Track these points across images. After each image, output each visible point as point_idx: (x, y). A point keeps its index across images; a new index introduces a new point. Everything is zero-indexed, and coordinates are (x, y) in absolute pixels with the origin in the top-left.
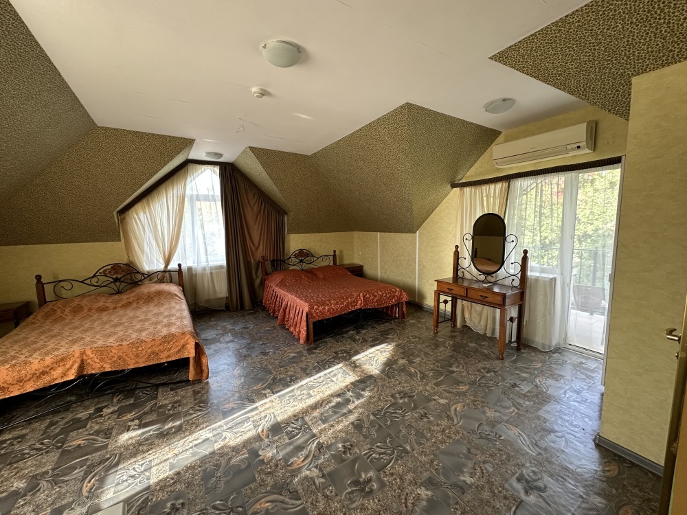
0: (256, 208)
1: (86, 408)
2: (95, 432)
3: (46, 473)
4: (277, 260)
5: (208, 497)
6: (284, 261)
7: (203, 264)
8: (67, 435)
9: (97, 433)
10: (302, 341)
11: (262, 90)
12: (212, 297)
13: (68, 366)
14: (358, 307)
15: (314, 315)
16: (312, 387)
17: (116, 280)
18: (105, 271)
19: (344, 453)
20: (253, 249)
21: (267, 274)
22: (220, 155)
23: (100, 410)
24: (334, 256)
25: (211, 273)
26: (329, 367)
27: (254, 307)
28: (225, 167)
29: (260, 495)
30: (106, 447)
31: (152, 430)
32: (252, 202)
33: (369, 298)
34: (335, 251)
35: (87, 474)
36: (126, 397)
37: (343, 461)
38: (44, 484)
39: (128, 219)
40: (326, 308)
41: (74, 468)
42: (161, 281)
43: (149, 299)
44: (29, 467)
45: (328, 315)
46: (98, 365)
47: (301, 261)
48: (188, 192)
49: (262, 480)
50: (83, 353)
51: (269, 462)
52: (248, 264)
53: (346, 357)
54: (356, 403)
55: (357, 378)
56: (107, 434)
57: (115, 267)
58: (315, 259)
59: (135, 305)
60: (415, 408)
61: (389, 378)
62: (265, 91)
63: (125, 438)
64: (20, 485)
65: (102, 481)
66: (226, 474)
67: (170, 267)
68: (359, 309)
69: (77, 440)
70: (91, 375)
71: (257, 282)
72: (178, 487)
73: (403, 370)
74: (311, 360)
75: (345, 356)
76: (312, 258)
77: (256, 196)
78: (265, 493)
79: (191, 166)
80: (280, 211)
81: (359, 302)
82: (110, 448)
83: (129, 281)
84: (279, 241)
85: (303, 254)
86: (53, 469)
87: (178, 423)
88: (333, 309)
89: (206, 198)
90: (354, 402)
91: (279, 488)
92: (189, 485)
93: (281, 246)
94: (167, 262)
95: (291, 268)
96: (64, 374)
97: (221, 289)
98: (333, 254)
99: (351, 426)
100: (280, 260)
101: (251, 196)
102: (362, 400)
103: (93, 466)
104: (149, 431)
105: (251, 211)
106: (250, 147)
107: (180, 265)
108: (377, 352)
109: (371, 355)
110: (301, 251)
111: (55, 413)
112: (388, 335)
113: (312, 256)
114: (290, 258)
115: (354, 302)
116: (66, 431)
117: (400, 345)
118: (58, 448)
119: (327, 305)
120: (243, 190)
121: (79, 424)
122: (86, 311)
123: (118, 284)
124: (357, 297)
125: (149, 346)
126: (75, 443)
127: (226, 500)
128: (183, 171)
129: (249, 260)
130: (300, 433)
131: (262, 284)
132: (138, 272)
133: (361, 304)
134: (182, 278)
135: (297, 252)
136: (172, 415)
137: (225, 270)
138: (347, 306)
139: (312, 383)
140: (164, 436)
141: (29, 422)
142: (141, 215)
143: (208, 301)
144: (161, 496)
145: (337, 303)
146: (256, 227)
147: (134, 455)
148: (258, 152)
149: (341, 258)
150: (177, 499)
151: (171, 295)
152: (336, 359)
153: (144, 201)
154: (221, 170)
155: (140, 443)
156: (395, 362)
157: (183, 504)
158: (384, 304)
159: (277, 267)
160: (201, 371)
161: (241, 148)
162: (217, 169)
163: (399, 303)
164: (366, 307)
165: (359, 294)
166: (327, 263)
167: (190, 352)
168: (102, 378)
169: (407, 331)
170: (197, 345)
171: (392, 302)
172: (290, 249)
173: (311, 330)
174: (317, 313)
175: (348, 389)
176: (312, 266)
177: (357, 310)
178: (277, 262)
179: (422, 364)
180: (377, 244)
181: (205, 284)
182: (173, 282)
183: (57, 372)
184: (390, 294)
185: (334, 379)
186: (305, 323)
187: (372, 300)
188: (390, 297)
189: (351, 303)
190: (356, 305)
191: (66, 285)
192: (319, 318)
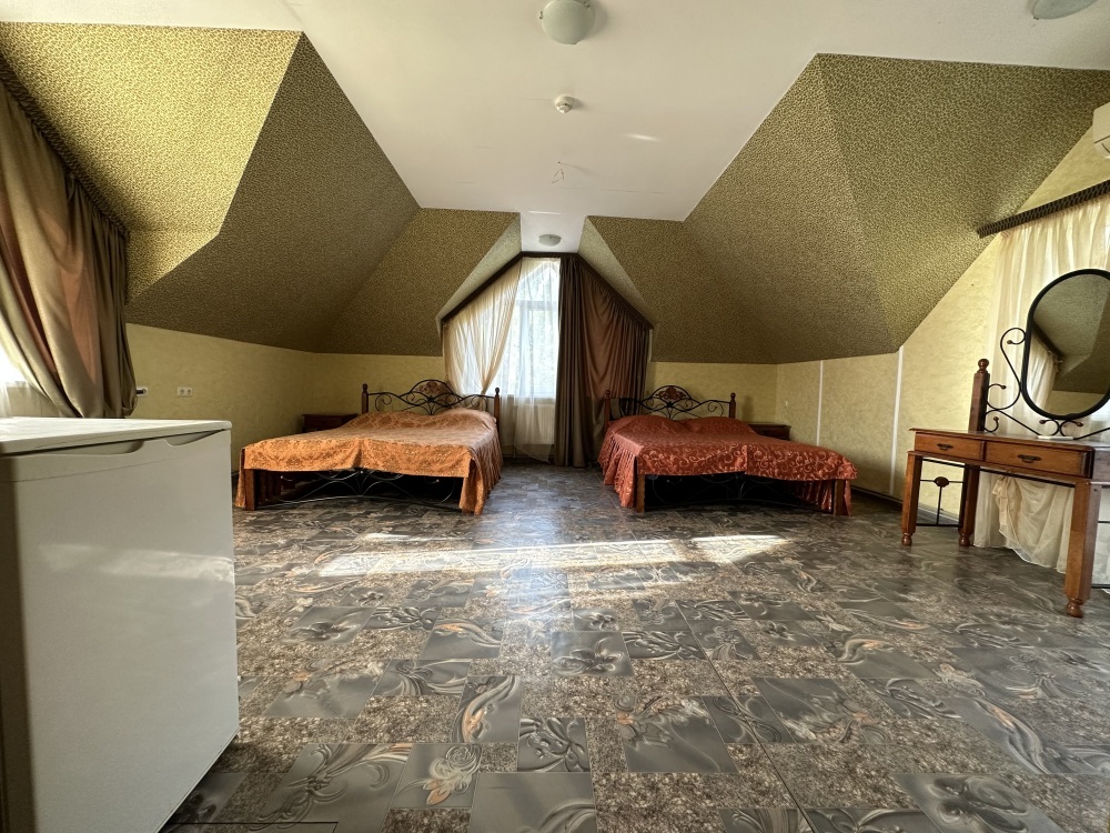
0: (606, 316)
1: (359, 510)
3: (302, 540)
4: (630, 400)
5: (406, 601)
6: (641, 403)
7: (527, 395)
8: (332, 523)
9: (355, 527)
10: (624, 503)
11: (567, 98)
12: (533, 441)
13: (348, 453)
14: (736, 468)
15: (649, 464)
16: (605, 552)
17: (431, 400)
18: (422, 387)
19: (595, 623)
20: (596, 379)
21: (612, 419)
22: (556, 239)
23: (369, 513)
24: (732, 404)
25: (536, 408)
26: (648, 539)
27: (587, 466)
28: (568, 260)
29: (457, 619)
30: (353, 538)
31: (398, 538)
32: (601, 311)
33: (761, 457)
34: (733, 396)
35: (326, 550)
36: (396, 510)
37: (586, 628)
38: (295, 546)
39: (451, 329)
40: (672, 458)
41: (321, 543)
42: (477, 407)
43: (454, 422)
44: (294, 534)
45: (673, 470)
46: (372, 461)
47: (670, 405)
48: (519, 297)
49: (471, 609)
50: (361, 443)
51: (490, 598)
52: (585, 402)
53: (687, 535)
54: (660, 583)
55: (684, 560)
56: (361, 530)
57: (432, 384)
58: (696, 404)
59: (438, 424)
60: (768, 617)
61: (746, 573)
62: (573, 99)
63: (372, 537)
64: (282, 541)
65: (333, 558)
66: (437, 591)
67: (487, 394)
68: (738, 473)
69: (338, 528)
70: (366, 470)
71: (597, 431)
72: (388, 584)
73: (787, 571)
74: (625, 526)
75: (685, 535)
76: (689, 403)
77: (608, 300)
78: (465, 620)
79: (527, 261)
80: (643, 324)
81: (739, 460)
82: (356, 540)
83: (443, 403)
84: (636, 369)
85: (673, 395)
86: (308, 540)
87: (425, 540)
88: (685, 463)
89: (541, 306)
90: (656, 580)
91: (481, 623)
92: (397, 586)
93: (639, 378)
94: (485, 388)
95: (654, 413)
96: (343, 461)
97: (546, 433)
98: (729, 400)
99: (630, 602)
100: (635, 400)
101: (600, 301)
102: (672, 583)
103: (335, 547)
104: (395, 538)
105: (599, 319)
106: (589, 217)
107: (497, 390)
108: (750, 541)
109: (732, 543)
110: (671, 389)
111: (336, 506)
112: (790, 527)
113: (690, 399)
114: (651, 397)
115: (728, 457)
116: (333, 520)
117: (803, 543)
118: (321, 528)
119: (675, 453)
120: (590, 293)
121: (347, 518)
122: (392, 423)
123: (432, 404)
124: (735, 449)
125: (422, 452)
126: (334, 529)
127: (421, 610)
128: (515, 269)
129: (587, 395)
130: (550, 586)
131: (603, 433)
132: (453, 394)
133: (742, 465)
134: (495, 406)
135: (665, 389)
136: (424, 533)
137: (554, 406)
138: (713, 462)
139: (607, 548)
140: (405, 545)
141: (316, 507)
142: (465, 325)
143: (528, 446)
144: (368, 585)
145: (694, 454)
146: (603, 347)
147: (370, 550)
148: (600, 224)
149: (748, 409)
150: (379, 591)
151: (478, 422)
152: (669, 533)
153: (470, 307)
154: (562, 263)
155: (380, 544)
156: (777, 559)
157: (381, 597)
158: (795, 475)
159: (629, 409)
160: (475, 501)
161: (580, 221)
162: (557, 263)
163: (834, 480)
164: (754, 472)
165: (741, 446)
166: (717, 414)
167: (463, 472)
168: (374, 476)
169: (837, 530)
170: (473, 464)
171: (816, 476)
172: (653, 383)
173: (642, 489)
174: (655, 461)
175: (658, 566)
176: (688, 416)
177: (733, 474)
178: (630, 403)
179: (833, 574)
180: (819, 382)
181: (526, 422)
182: (487, 410)
183: (338, 458)
184: (814, 458)
185: (645, 552)
186: (631, 474)
187: (769, 461)
188: (811, 464)
189: (722, 459)
190: (733, 464)
191: (386, 398)
192: (657, 471)
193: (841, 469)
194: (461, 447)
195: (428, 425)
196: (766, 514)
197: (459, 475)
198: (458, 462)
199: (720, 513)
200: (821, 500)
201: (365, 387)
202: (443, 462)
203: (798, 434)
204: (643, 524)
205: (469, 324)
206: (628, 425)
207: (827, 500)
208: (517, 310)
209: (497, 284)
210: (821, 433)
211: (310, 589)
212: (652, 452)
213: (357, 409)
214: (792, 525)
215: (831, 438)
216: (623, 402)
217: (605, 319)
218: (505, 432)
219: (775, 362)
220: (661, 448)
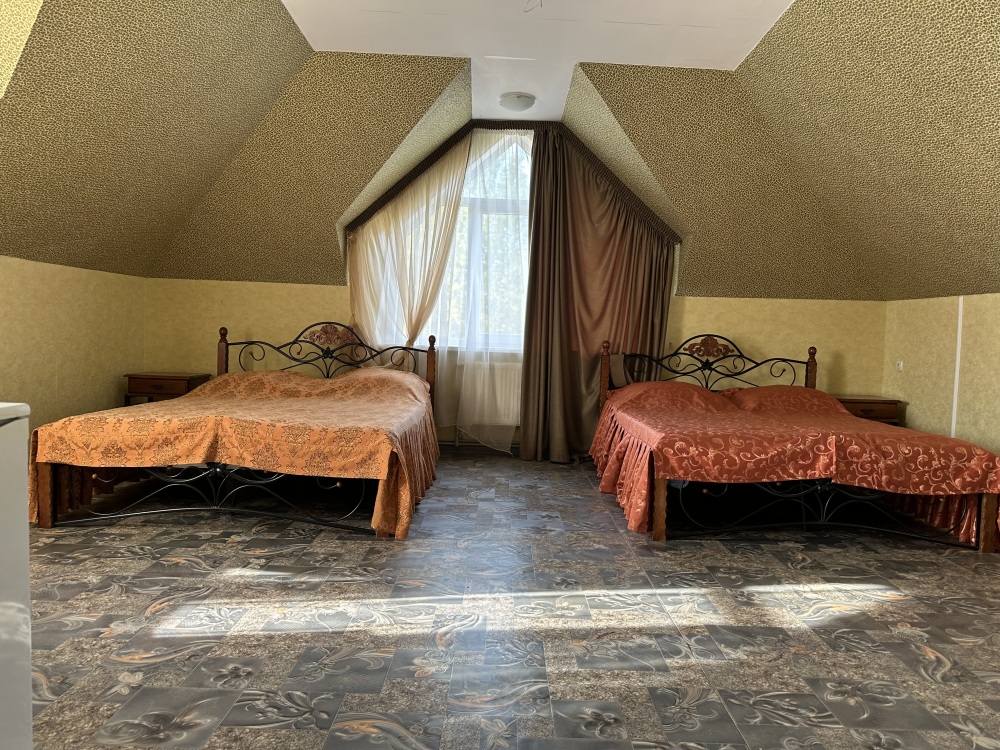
1: (214, 528)
2: (205, 556)
3: (125, 578)
4: (642, 356)
5: (289, 681)
6: (659, 361)
7: (479, 347)
8: (171, 550)
9: (206, 558)
10: (632, 524)
12: (487, 420)
14: (818, 472)
15: (673, 462)
16: (603, 606)
17: (327, 353)
18: (313, 333)
19: (589, 725)
20: (588, 324)
21: (612, 387)
22: (527, 99)
23: (229, 535)
24: (811, 365)
25: (492, 368)
26: (673, 586)
28: (546, 133)
29: (369, 713)
30: (204, 575)
31: (274, 576)
32: (596, 216)
33: (859, 456)
34: (813, 352)
35: (164, 594)
36: (271, 530)
37: (575, 734)
38: (115, 587)
39: (360, 243)
40: (711, 454)
41: (155, 583)
42: (399, 366)
44: (113, 566)
45: (713, 474)
46: (235, 452)
47: (707, 366)
49: (390, 696)
50: (218, 424)
51: (420, 679)
52: (570, 359)
53: (735, 581)
54: (693, 660)
55: (732, 622)
56: (217, 563)
57: (329, 328)
58: (750, 365)
61: (834, 646)
63: (235, 573)
64: (93, 579)
65: (174, 608)
66: (338, 665)
67: (416, 345)
68: (822, 481)
69: (180, 557)
70: (225, 466)
71: (588, 404)
72: (259, 652)
73: (902, 647)
74: (635, 564)
76: (739, 362)
77: (608, 198)
78: (381, 714)
79: (480, 135)
80: (664, 236)
81: (823, 460)
82: (209, 578)
85: (712, 350)
86: (134, 577)
87: (316, 580)
88: (732, 462)
89: (501, 207)
90: (687, 657)
91: (407, 720)
92: (274, 656)
93: (657, 321)
94: (413, 335)
95: (681, 379)
96: (190, 452)
97: (507, 407)
98: (805, 358)
99: (646, 692)
100: (651, 358)
101: (595, 198)
102: (712, 661)
103: (176, 589)
104: (270, 576)
105: (594, 230)
106: (582, 65)
107: (432, 340)
108: (839, 594)
109: (810, 595)
110: (709, 341)
111: (177, 523)
112: (907, 572)
113: (741, 356)
114: (676, 353)
115: (804, 455)
116: (173, 545)
117: (929, 598)
118: (154, 558)
119: (716, 446)
120: (580, 184)
121: (194, 542)
123: (329, 361)
124: (816, 442)
126: (175, 560)
127: (312, 697)
128: (461, 148)
129: (574, 349)
130: (516, 661)
131: (598, 409)
132: (362, 344)
133: (827, 467)
134: (428, 364)
135: (699, 340)
136: (316, 568)
137: (520, 366)
138: (779, 462)
139: (607, 599)
140: (285, 588)
141: (145, 523)
143: (479, 427)
144: (229, 653)
145: (747, 449)
146: (600, 272)
147: (231, 596)
148: (599, 74)
149: (837, 372)
150: (246, 664)
152: (706, 576)
154: (537, 139)
155: (248, 586)
156: (886, 625)
157: (249, 674)
158: (917, 485)
159: (639, 372)
160: (396, 518)
161: (567, 69)
162: (528, 138)
163: (980, 496)
164: (847, 480)
165: (825, 437)
166: (785, 380)
167: (379, 471)
168: (239, 478)
169: (986, 578)
170: (394, 459)
171: (952, 488)
172: (679, 331)
173: (661, 503)
174: (683, 459)
175: (690, 631)
176: (737, 383)
177: (812, 482)
178: (642, 362)
179: (979, 652)
180: (955, 331)
181: (476, 390)
182: (415, 371)
183: (182, 446)
184: (946, 457)
185: (669, 608)
186: (644, 478)
187: (872, 462)
188: (942, 468)
189: (794, 457)
190: (812, 466)
191: (257, 350)
192: (686, 474)
193: (992, 477)
194: (376, 431)
195: (323, 394)
196: (867, 549)
197: (372, 476)
198: (372, 455)
199: (790, 545)
200: (958, 528)
201: (224, 332)
202: (347, 455)
203: (921, 415)
204: (664, 560)
205: (388, 235)
206: (639, 397)
207: (969, 527)
208: (463, 211)
209: (434, 172)
210: (959, 414)
211: (139, 657)
212: (677, 445)
213: (210, 366)
214: (910, 567)
215: (975, 424)
216: (630, 359)
217: (603, 229)
218: (443, 405)
219: (883, 298)
220: (694, 437)
